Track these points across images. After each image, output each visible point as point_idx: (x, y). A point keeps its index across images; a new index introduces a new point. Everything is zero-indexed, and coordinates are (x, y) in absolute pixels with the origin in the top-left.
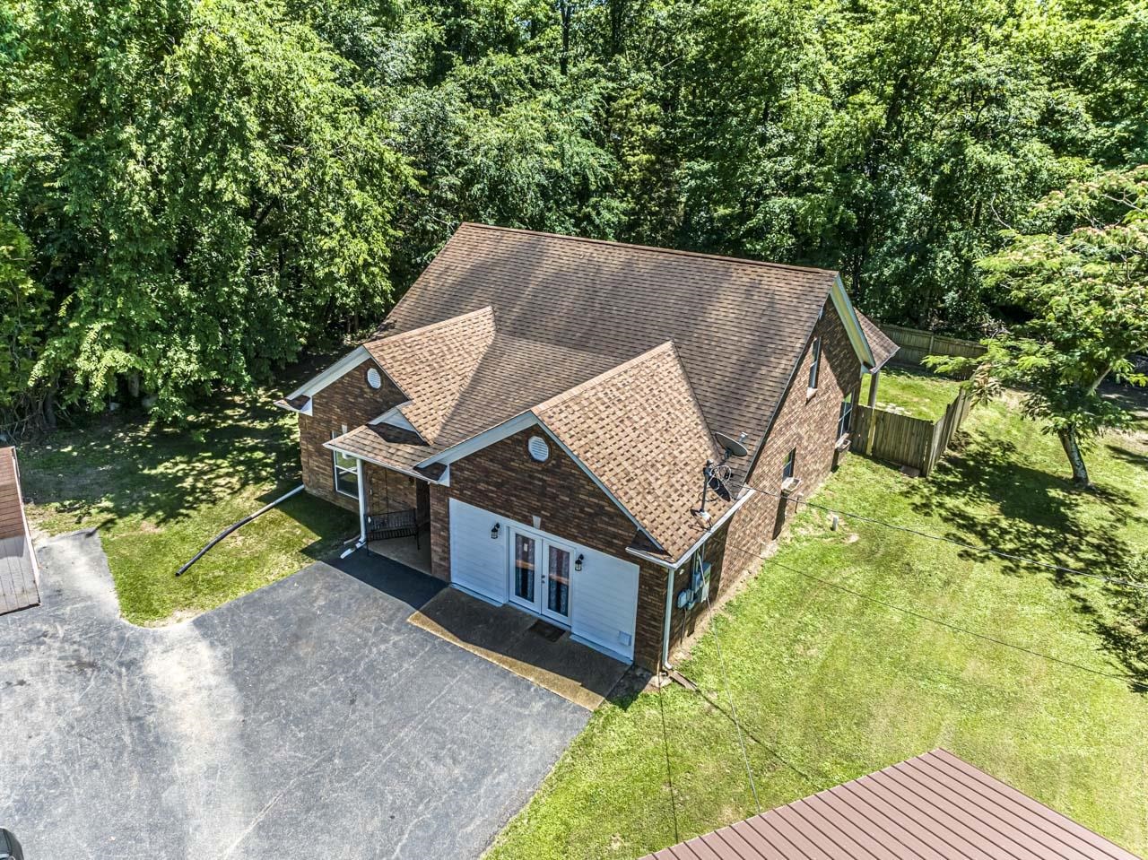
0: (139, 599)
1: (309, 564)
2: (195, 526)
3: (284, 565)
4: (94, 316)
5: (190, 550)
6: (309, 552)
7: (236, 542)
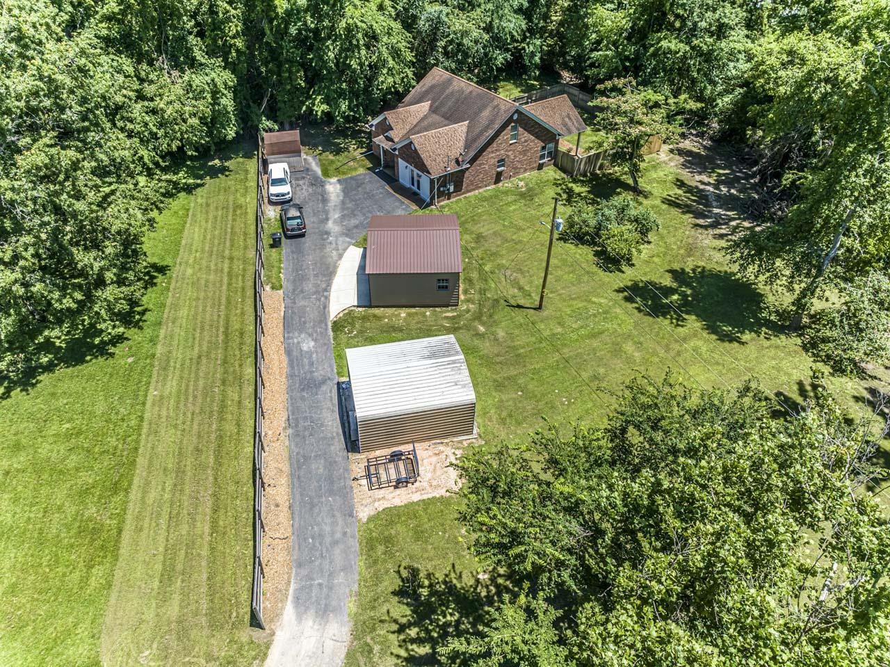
0: (326, 173)
1: (368, 172)
2: (342, 158)
3: (361, 171)
4: (319, 94)
5: (340, 164)
6: (369, 169)
7: (352, 163)
